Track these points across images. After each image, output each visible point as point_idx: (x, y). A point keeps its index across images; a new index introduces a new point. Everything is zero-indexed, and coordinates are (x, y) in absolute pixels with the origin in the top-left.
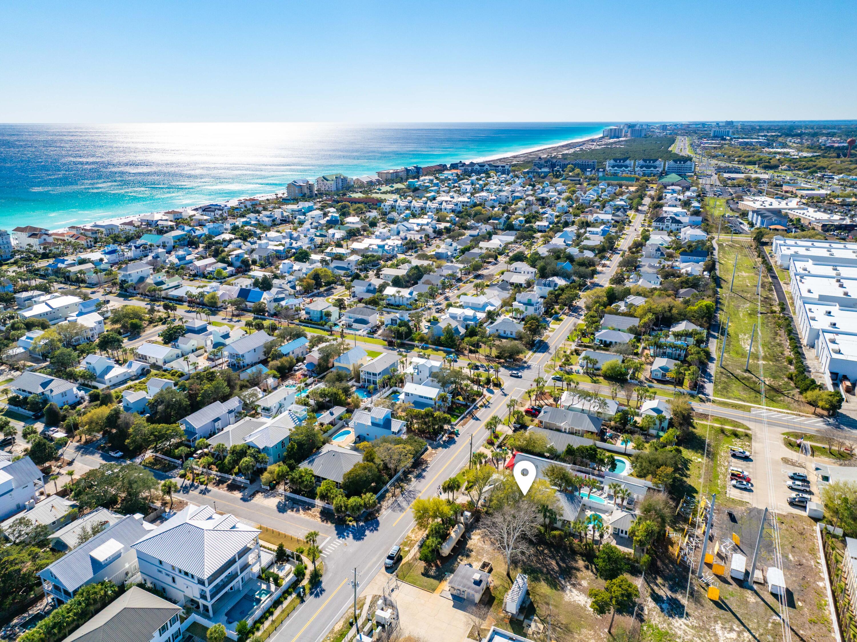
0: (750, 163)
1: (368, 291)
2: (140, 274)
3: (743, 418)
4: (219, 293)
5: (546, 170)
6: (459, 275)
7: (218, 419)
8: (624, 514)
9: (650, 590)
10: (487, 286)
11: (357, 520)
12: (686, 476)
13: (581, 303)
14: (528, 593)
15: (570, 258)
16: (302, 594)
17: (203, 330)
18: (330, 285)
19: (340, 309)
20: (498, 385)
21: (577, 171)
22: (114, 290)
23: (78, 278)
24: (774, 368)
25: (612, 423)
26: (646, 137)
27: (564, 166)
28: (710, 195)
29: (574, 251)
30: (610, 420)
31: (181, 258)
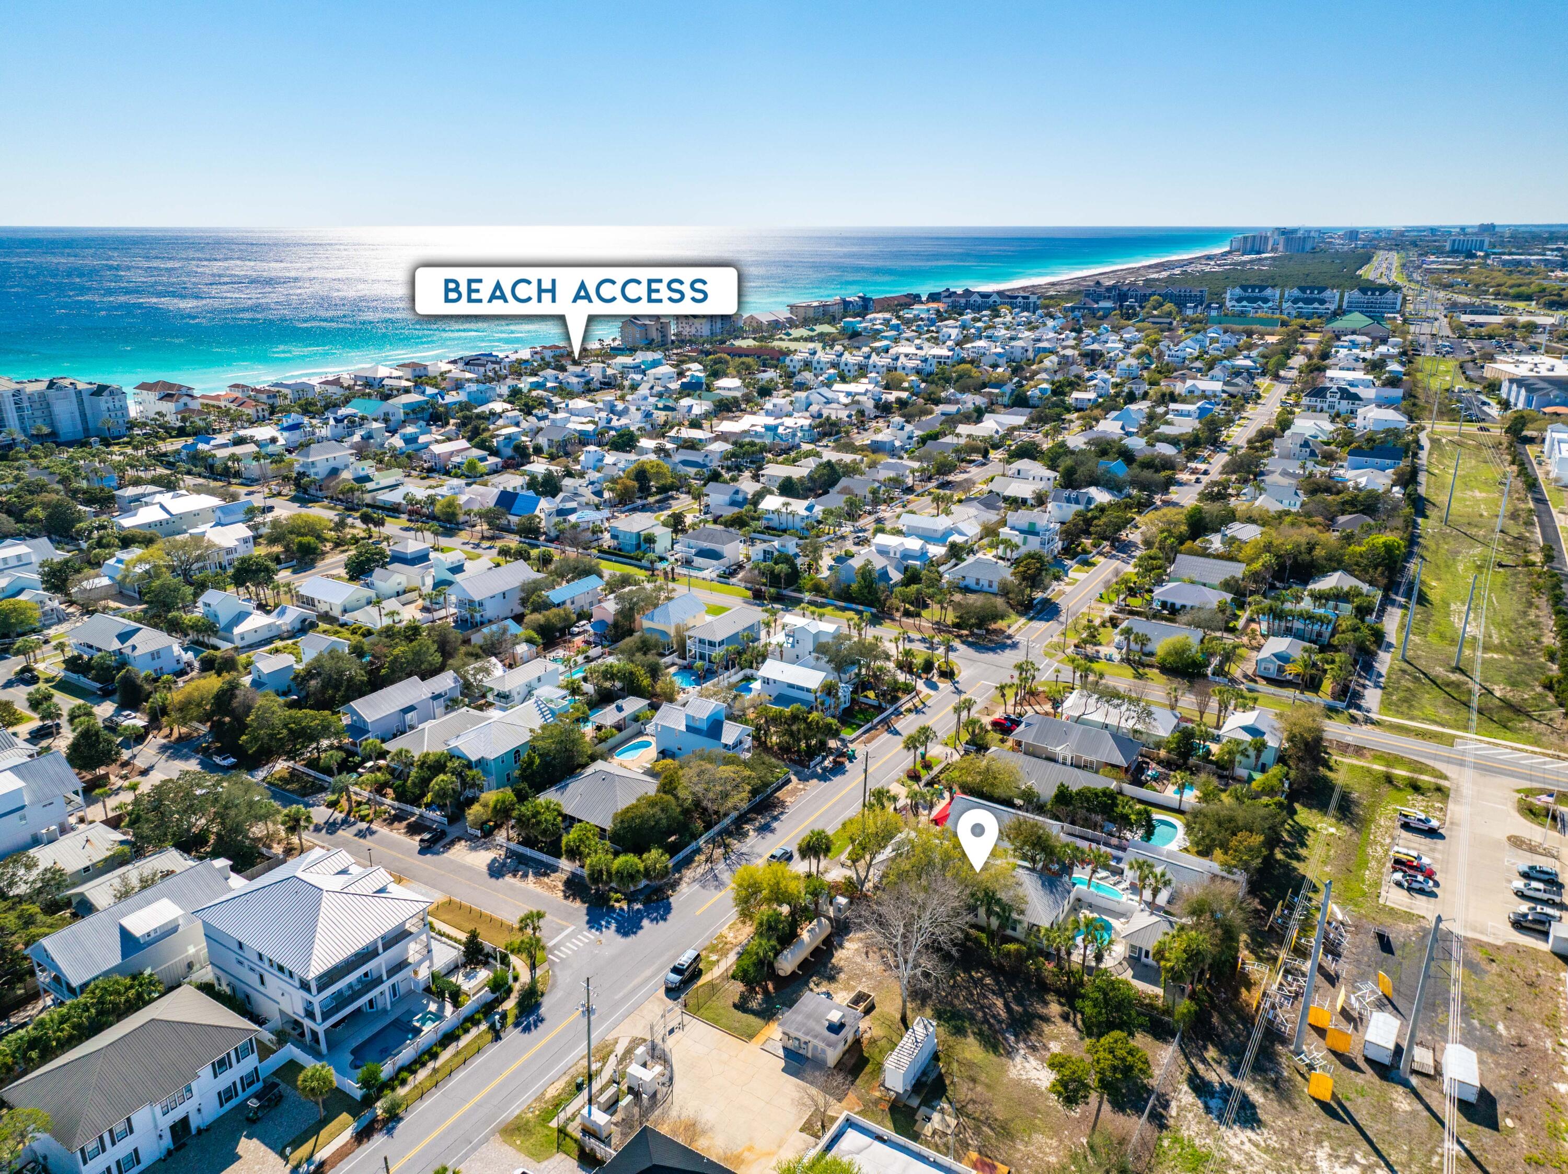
0: (1519, 297)
1: (733, 503)
2: (332, 464)
3: (1436, 757)
4: (462, 499)
5: (1108, 304)
6: (910, 481)
7: (411, 708)
8: (1155, 919)
9: (1187, 1070)
10: (960, 501)
11: (631, 898)
12: (1299, 858)
13: (1134, 536)
14: (936, 1057)
15: (1127, 456)
16: (498, 1026)
17: (421, 558)
18: (667, 491)
19: (676, 531)
20: (948, 674)
21: (1169, 306)
22: (285, 491)
23: (227, 468)
24: (1516, 667)
25: (1163, 753)
26: (1314, 251)
27: (1144, 298)
28: (1429, 352)
29: (1137, 443)
30: (1158, 746)
31: (410, 440)
